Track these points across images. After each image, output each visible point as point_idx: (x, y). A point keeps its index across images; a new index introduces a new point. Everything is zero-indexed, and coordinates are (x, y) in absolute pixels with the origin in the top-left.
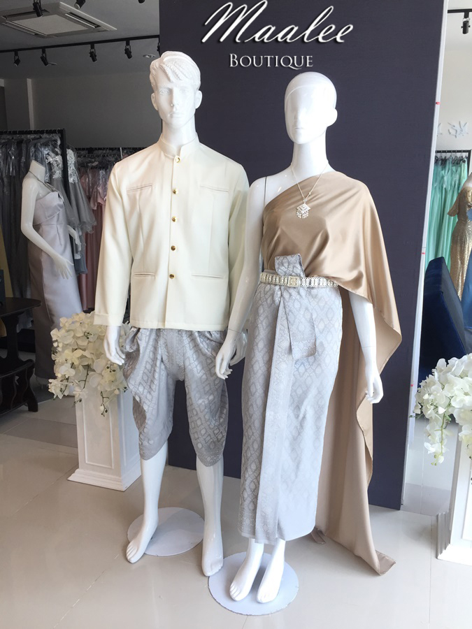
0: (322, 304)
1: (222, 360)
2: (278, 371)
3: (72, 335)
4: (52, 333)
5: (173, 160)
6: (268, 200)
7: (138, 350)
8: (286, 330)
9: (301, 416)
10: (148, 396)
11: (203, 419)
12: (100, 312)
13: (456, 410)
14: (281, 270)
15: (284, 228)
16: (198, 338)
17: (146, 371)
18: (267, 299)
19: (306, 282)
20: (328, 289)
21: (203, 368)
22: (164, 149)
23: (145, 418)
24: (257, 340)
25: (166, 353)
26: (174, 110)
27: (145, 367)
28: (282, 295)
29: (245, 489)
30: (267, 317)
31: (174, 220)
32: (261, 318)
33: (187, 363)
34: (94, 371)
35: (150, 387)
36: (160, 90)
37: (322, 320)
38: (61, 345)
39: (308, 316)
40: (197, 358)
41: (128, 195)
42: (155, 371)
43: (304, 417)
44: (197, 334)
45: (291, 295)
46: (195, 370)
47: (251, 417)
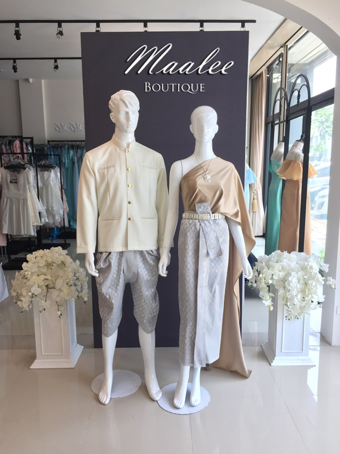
0: (221, 228)
1: (163, 266)
2: (202, 267)
3: (37, 265)
4: (23, 265)
5: (125, 151)
6: (185, 173)
7: (110, 266)
8: (205, 244)
9: (213, 291)
10: (116, 294)
11: (148, 304)
12: (81, 245)
13: (275, 281)
14: (199, 210)
15: (200, 188)
16: (147, 255)
17: (113, 279)
18: (191, 228)
19: (213, 215)
20: (223, 220)
21: (148, 273)
22: (118, 145)
23: (112, 308)
24: (187, 251)
25: (126, 266)
26: (130, 123)
27: (113, 277)
28: (200, 224)
29: (186, 338)
30: (192, 237)
31: (129, 186)
32: (189, 238)
33: (140, 271)
34: (54, 288)
35: (116, 288)
36: (121, 112)
37: (221, 236)
38: (30, 273)
39: (215, 235)
40: (145, 267)
41: (99, 173)
42: (119, 278)
43: (215, 291)
44: (145, 252)
45: (205, 224)
46: (144, 274)
47: (188, 295)
